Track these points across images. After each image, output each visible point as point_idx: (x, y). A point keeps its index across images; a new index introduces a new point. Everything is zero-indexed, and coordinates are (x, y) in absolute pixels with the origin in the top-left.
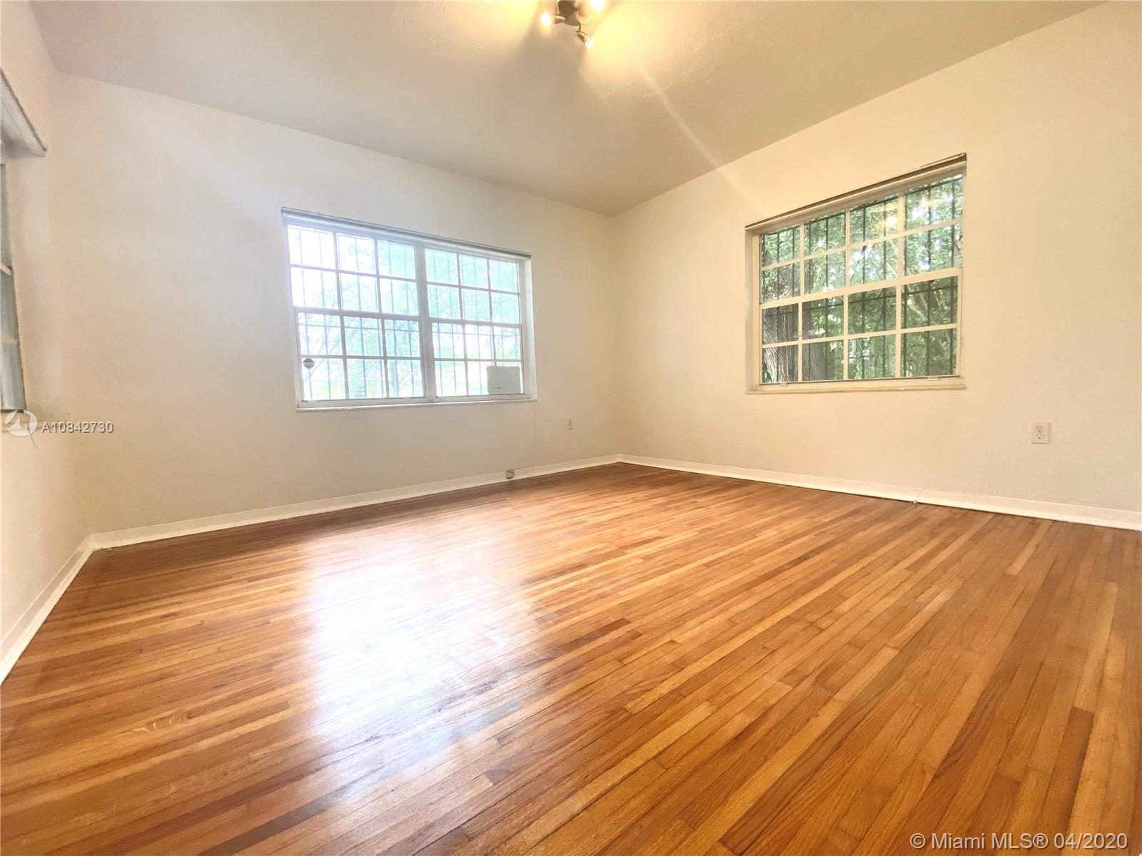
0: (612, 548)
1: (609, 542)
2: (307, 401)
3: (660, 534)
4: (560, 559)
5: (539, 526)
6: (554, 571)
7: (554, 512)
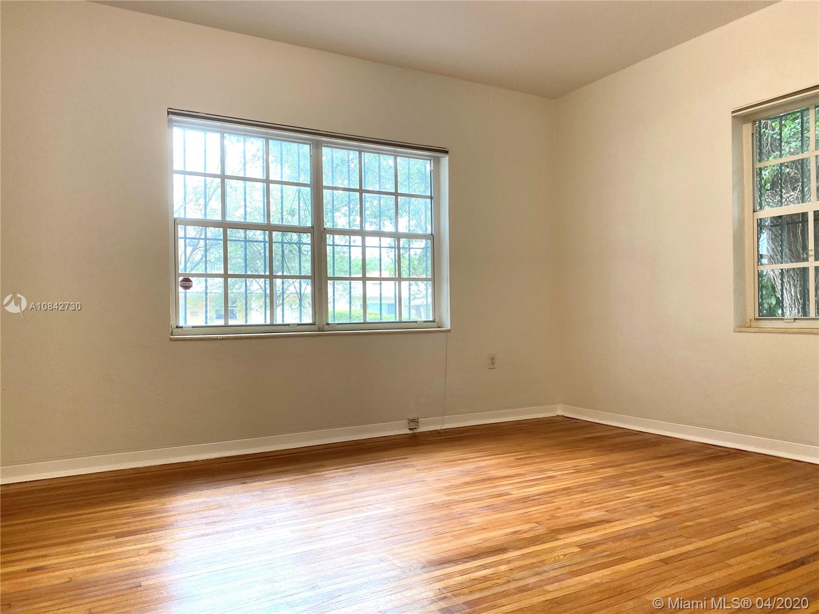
0: (541, 530)
1: (537, 523)
2: (182, 327)
3: (609, 516)
4: (473, 540)
5: (448, 495)
6: (465, 554)
7: (468, 479)
